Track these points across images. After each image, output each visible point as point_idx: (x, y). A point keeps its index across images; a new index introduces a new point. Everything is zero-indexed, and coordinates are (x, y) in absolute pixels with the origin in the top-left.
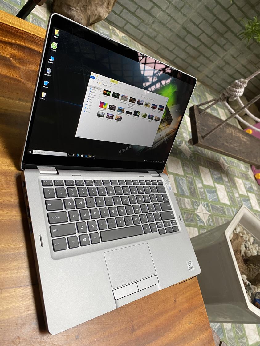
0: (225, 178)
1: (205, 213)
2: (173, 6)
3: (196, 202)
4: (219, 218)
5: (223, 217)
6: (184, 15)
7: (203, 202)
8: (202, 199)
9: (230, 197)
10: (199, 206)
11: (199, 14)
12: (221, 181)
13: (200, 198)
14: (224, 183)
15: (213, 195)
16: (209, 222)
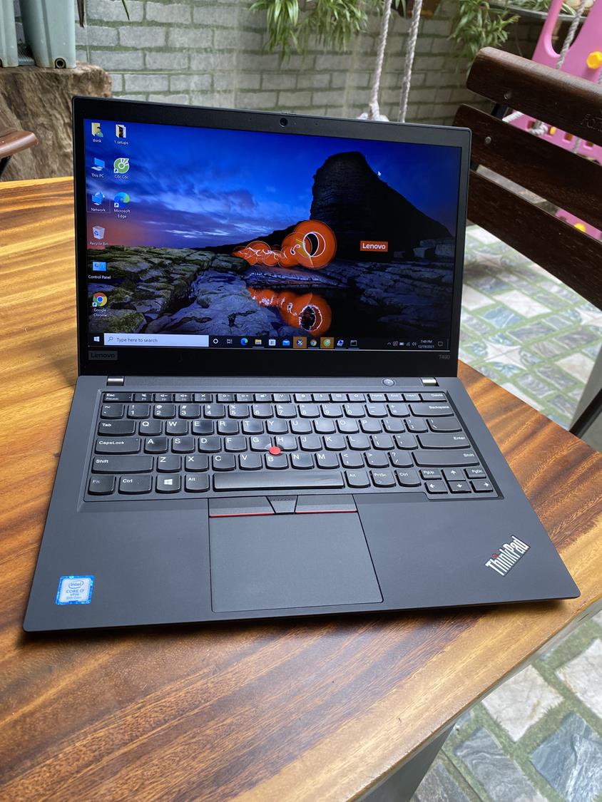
0: (508, 277)
1: (508, 352)
2: (196, 93)
3: (476, 345)
4: (545, 343)
5: (553, 336)
6: (225, 91)
7: (490, 338)
8: (485, 333)
9: (541, 300)
10: (485, 347)
11: (247, 71)
12: (504, 288)
13: (479, 334)
14: (512, 286)
15: (504, 315)
16: (526, 360)
